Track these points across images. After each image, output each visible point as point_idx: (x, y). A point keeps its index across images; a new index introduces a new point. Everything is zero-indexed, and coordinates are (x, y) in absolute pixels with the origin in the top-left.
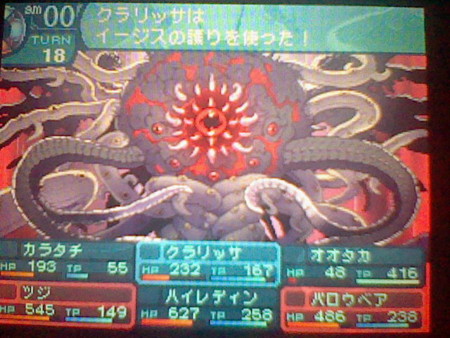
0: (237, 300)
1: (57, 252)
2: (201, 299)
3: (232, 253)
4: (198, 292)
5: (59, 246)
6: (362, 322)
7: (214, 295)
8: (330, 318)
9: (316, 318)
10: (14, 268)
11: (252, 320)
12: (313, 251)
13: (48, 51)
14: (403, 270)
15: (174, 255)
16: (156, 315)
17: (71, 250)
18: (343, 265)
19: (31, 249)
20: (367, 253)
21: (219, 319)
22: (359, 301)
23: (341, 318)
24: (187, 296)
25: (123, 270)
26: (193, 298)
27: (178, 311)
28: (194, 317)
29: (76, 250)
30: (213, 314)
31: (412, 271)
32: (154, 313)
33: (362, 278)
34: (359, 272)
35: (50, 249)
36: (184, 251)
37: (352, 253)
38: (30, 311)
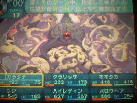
0: (76, 92)
1: (18, 78)
2: (64, 92)
3: (74, 77)
4: (63, 89)
5: (18, 76)
6: (116, 98)
7: (68, 90)
8: (106, 97)
9: (101, 97)
10: (4, 83)
11: (81, 98)
12: (100, 76)
13: (14, 14)
14: (128, 81)
15: (55, 78)
16: (50, 97)
17: (22, 77)
18: (109, 80)
19: (9, 77)
20: (117, 76)
21: (70, 98)
22: (115, 91)
23: (109, 97)
24: (60, 91)
25: (39, 83)
26: (62, 91)
27: (57, 95)
28: (62, 97)
29: (24, 77)
30: (68, 96)
31: (131, 81)
32: (49, 97)
33: (116, 84)
34: (115, 82)
35: (16, 77)
36: (59, 76)
37: (112, 76)
38: (10, 97)
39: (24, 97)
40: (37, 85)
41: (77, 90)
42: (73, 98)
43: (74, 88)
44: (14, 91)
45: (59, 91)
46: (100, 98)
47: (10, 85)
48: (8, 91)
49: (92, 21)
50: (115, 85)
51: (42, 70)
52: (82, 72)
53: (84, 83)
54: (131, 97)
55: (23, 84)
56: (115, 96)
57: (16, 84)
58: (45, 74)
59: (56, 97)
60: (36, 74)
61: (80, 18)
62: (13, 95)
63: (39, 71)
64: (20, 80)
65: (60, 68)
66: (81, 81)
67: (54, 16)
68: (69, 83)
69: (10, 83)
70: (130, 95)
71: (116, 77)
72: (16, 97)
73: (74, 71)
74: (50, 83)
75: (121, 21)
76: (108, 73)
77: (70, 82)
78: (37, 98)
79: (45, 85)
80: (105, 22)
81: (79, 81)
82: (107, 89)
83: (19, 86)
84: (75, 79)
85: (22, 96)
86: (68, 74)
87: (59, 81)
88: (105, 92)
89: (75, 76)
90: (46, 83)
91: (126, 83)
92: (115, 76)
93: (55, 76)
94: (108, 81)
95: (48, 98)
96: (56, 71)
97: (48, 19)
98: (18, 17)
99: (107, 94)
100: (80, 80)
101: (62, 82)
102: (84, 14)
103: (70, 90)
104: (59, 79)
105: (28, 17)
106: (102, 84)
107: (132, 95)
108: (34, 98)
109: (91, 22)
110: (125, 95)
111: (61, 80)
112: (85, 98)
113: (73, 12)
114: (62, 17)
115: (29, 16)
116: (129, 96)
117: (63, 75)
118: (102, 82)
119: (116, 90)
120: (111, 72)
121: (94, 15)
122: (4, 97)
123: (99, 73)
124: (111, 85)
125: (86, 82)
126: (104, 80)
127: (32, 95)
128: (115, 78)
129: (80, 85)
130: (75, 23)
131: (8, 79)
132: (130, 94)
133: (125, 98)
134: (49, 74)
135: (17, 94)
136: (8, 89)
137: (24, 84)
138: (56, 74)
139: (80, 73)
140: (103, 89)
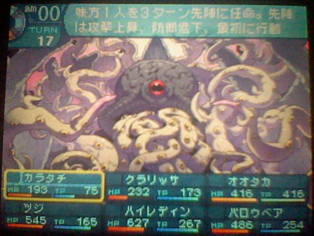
39: (60, 223)
40: (90, 196)
41: (179, 208)
42: (169, 227)
43: (171, 204)
44: (39, 208)
45: (137, 211)
46: (230, 228)
47: (31, 195)
48: (27, 209)
49: (215, 56)
50: (263, 200)
51: (101, 164)
52: (189, 171)
53: (195, 195)
54: (299, 228)
55: (58, 194)
56: (263, 225)
57: (44, 194)
58: (107, 173)
59: (131, 224)
60: (88, 172)
61: (186, 48)
62: (37, 218)
63: (94, 165)
64: (53, 185)
65: (141, 161)
66: (188, 189)
67: (129, 43)
68: (161, 193)
69: (31, 192)
70: (297, 224)
71: (267, 182)
72: (43, 222)
73: (171, 168)
74: (119, 192)
75: (279, 57)
76: (248, 172)
77: (163, 191)
78: (89, 226)
79: (108, 196)
80: (243, 57)
81: (183, 190)
82: (246, 209)
83: (50, 197)
84: (173, 184)
85: (56, 221)
86: (160, 174)
87: (139, 189)
88: (242, 216)
89: (174, 178)
90: (109, 192)
91: (288, 196)
92: (265, 179)
93: (129, 177)
94: (249, 192)
95: (113, 225)
96: (133, 166)
97: (117, 50)
98: (48, 44)
99: (245, 220)
100: (186, 188)
101: (146, 191)
102: (197, 40)
103: (163, 210)
104: (140, 183)
105: (72, 45)
106: (234, 197)
107: (301, 222)
108: (82, 225)
109: (212, 58)
110: (286, 224)
111: (142, 187)
112: (195, 227)
113: (171, 35)
114: (147, 46)
115: (74, 42)
116: (293, 226)
117: (149, 177)
118: (235, 193)
119: (265, 211)
120: (255, 170)
121: (219, 41)
122: (17, 221)
123: (228, 172)
124: (255, 200)
125: (200, 193)
126: (239, 188)
127: (80, 219)
128: (263, 185)
129: (185, 199)
130: (176, 60)
131: (27, 182)
132: (298, 221)
133: (286, 230)
134: (116, 172)
135: (47, 216)
136: (26, 205)
137: (62, 194)
138: (132, 173)
139: (184, 171)
140: (237, 209)
